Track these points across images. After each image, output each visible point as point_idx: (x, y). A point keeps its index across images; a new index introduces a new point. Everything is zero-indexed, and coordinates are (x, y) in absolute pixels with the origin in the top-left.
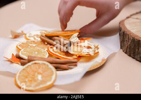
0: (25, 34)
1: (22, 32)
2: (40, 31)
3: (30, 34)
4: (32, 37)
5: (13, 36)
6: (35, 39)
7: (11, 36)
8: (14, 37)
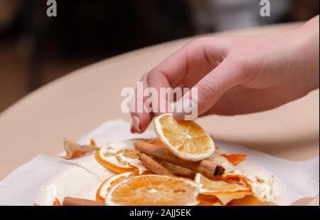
0: (98, 149)
1: (93, 143)
2: (135, 141)
3: (110, 148)
4: (113, 154)
5: (68, 153)
6: (119, 159)
7: (64, 154)
8: (71, 154)
